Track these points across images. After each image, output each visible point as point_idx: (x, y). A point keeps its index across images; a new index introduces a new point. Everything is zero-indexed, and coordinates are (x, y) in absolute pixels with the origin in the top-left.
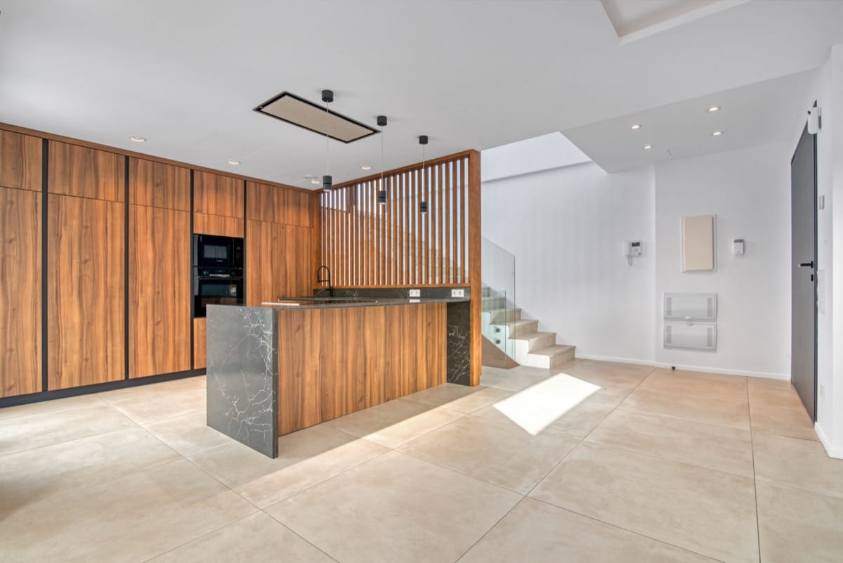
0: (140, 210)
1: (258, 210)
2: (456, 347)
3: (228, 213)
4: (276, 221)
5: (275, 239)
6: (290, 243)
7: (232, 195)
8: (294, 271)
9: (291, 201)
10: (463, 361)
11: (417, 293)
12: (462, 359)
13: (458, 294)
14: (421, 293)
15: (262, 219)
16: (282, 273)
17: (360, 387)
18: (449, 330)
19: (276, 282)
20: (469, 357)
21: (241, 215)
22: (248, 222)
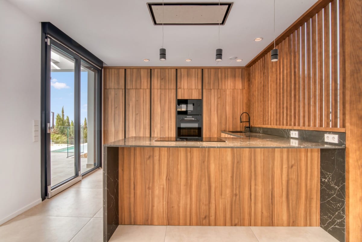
0: (156, 91)
1: (209, 83)
2: (329, 196)
3: (194, 87)
4: (220, 88)
5: (219, 98)
6: (229, 99)
7: (195, 78)
8: (231, 116)
9: (229, 76)
10: (337, 213)
11: (295, 134)
12: (337, 210)
13: (331, 139)
14: (299, 135)
15: (212, 88)
16: (224, 117)
17: (203, 208)
18: (322, 175)
19: (220, 123)
20: (343, 211)
21: (200, 87)
22: (204, 90)
